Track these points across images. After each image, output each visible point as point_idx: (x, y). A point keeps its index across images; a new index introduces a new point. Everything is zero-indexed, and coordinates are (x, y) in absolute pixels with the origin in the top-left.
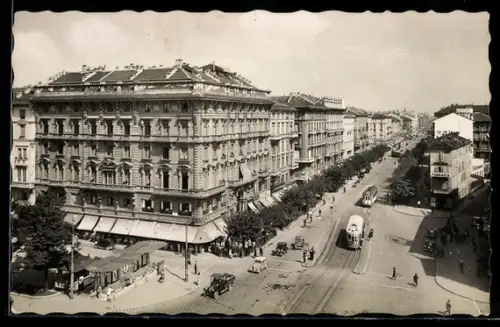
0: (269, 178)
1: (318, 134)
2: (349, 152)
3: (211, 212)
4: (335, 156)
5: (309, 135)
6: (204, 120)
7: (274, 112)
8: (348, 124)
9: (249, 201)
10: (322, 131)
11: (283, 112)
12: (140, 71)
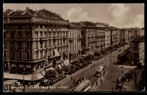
0: (68, 55)
1: (92, 37)
2: (108, 44)
3: (40, 68)
4: (101, 46)
5: (88, 38)
6: (36, 32)
7: (71, 28)
8: (107, 34)
9: (59, 64)
10: (94, 36)
11: (75, 28)
12: (11, 12)
